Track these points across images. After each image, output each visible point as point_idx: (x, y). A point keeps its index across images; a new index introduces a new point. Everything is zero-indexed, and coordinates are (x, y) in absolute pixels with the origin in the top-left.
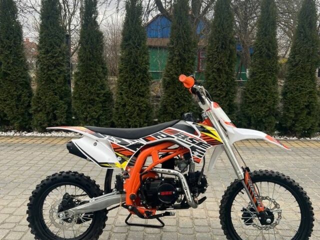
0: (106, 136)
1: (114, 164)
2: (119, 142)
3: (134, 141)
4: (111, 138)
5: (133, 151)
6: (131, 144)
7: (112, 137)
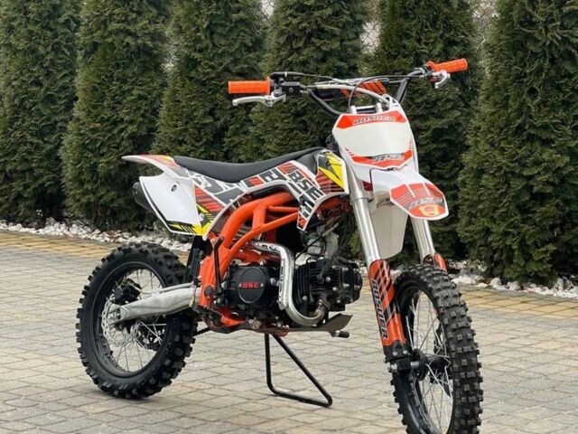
0: (192, 174)
1: (190, 226)
2: (210, 185)
3: (231, 186)
4: (199, 179)
5: (223, 204)
6: (225, 190)
7: (203, 176)
